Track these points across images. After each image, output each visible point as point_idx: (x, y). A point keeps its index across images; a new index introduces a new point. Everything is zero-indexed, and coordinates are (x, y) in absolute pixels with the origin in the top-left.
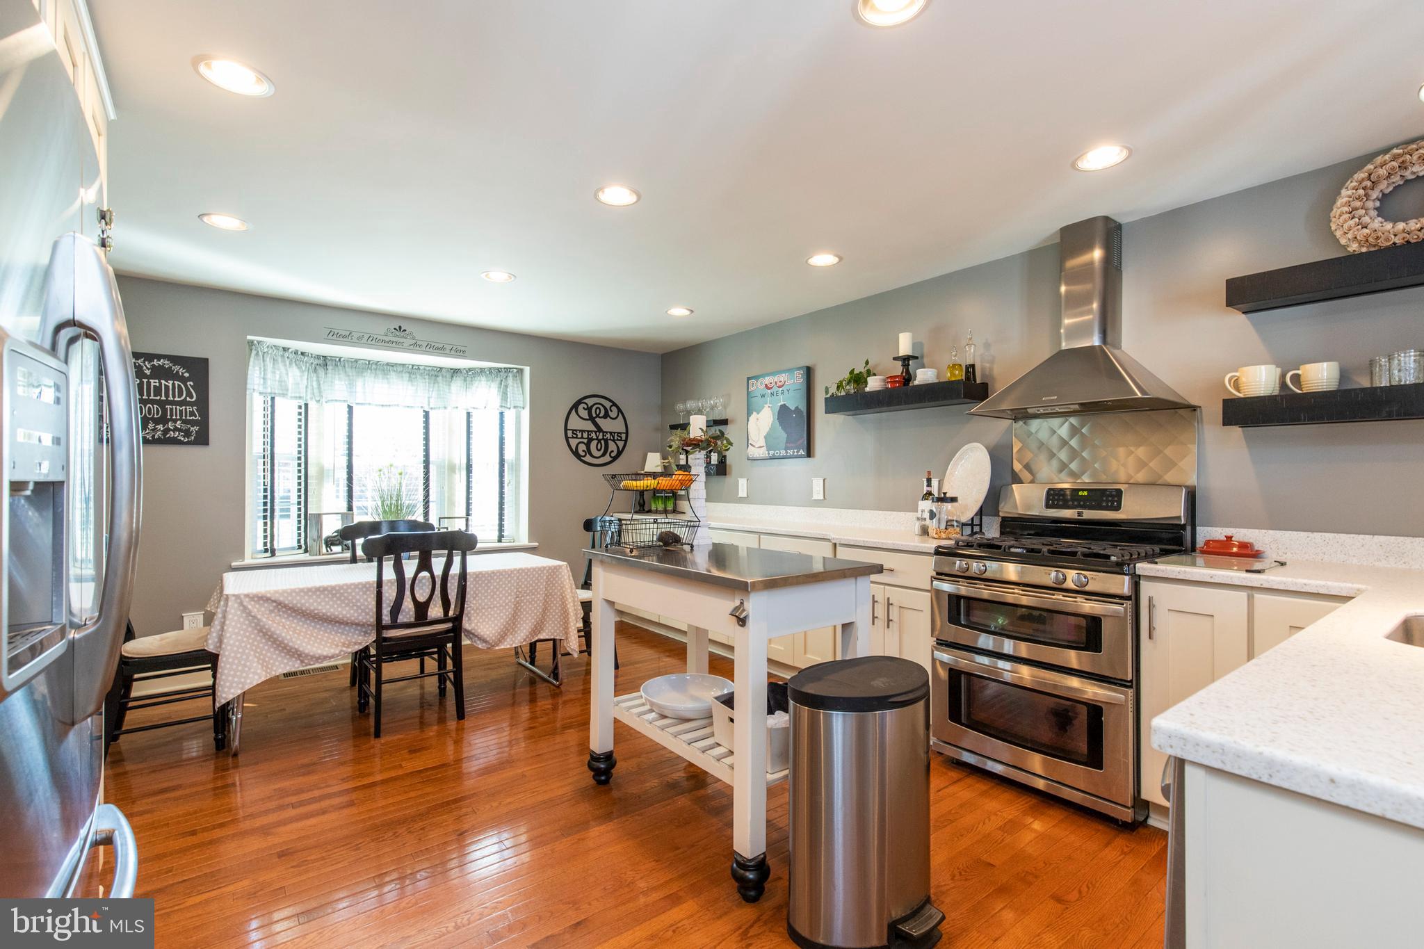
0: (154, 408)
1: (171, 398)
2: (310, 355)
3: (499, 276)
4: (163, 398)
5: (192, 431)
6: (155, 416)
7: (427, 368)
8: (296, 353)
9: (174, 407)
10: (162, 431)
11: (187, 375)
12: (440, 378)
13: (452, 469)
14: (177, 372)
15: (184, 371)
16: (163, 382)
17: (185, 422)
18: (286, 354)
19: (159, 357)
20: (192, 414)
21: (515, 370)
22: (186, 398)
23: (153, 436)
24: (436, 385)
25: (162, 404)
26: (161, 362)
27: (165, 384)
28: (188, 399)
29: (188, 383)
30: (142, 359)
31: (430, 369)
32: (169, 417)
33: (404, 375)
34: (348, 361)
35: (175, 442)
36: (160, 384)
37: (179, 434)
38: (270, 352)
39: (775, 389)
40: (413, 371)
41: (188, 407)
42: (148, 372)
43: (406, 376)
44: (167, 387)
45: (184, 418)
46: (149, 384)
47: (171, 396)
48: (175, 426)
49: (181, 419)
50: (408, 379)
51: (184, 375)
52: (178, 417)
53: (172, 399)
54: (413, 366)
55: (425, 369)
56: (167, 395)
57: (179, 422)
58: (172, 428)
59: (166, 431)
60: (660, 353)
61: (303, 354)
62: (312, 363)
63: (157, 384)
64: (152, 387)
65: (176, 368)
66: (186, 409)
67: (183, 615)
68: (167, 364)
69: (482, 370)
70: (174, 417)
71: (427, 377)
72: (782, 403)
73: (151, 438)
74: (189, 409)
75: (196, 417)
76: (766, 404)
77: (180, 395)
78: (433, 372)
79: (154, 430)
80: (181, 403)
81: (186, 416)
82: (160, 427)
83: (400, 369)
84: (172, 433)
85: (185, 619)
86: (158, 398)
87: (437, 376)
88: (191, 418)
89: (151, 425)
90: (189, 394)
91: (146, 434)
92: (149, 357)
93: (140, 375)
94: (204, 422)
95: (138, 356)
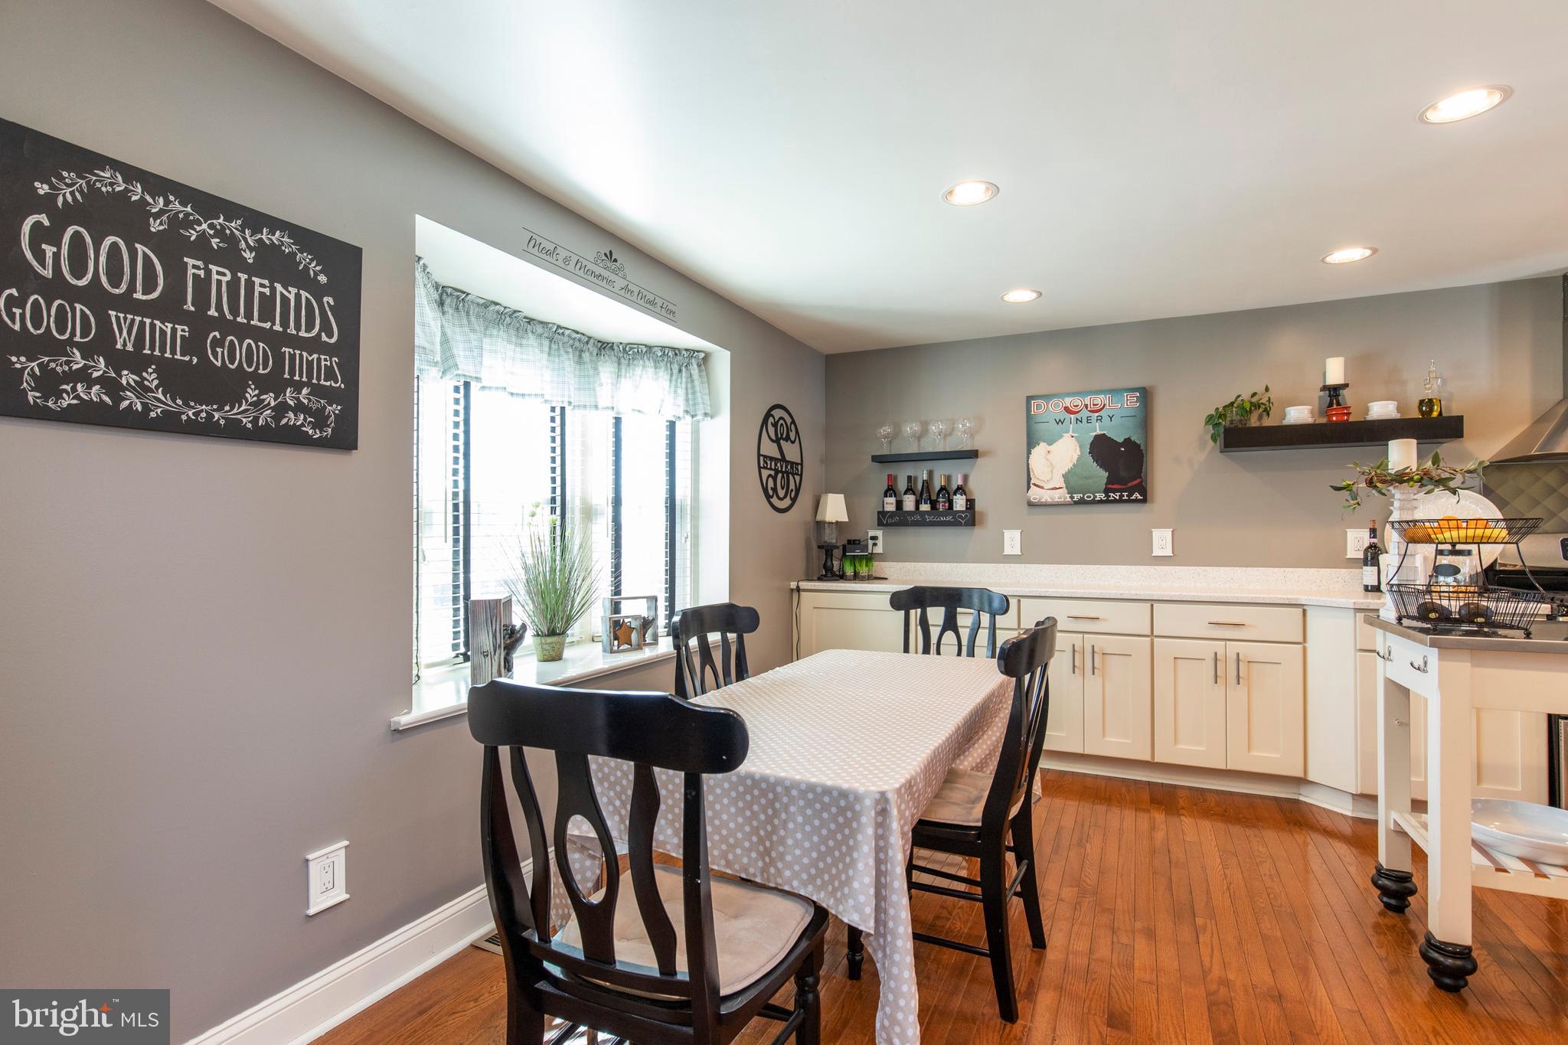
0: (258, 347)
1: (292, 331)
4: (278, 328)
5: (329, 416)
6: (261, 371)
9: (298, 352)
10: (273, 409)
11: (323, 278)
14: (306, 268)
15: (318, 268)
16: (279, 287)
17: (317, 391)
19: (275, 224)
20: (330, 374)
22: (319, 335)
23: (255, 420)
25: (276, 341)
26: (276, 237)
27: (282, 294)
28: (324, 338)
29: (325, 299)
30: (239, 222)
32: (286, 376)
35: (296, 437)
36: (273, 290)
37: (305, 419)
39: (1085, 414)
41: (323, 357)
42: (249, 256)
44: (285, 298)
45: (315, 381)
46: (250, 285)
47: (292, 324)
48: (298, 399)
49: (309, 384)
51: (319, 278)
52: (304, 379)
53: (294, 332)
56: (285, 323)
57: (305, 391)
58: (291, 403)
59: (281, 409)
60: (825, 354)
63: (267, 291)
64: (256, 294)
65: (304, 258)
66: (319, 360)
67: (310, 857)
68: (288, 245)
70: (297, 378)
72: (1099, 432)
73: (249, 426)
74: (323, 360)
75: (336, 382)
76: (1068, 432)
77: (310, 327)
79: (258, 404)
80: (314, 345)
81: (319, 379)
82: (269, 398)
84: (291, 415)
85: (312, 865)
86: (267, 325)
88: (328, 384)
89: (251, 393)
90: (326, 327)
91: (241, 413)
92: (256, 220)
93: (230, 257)
94: (349, 398)
95: (232, 210)
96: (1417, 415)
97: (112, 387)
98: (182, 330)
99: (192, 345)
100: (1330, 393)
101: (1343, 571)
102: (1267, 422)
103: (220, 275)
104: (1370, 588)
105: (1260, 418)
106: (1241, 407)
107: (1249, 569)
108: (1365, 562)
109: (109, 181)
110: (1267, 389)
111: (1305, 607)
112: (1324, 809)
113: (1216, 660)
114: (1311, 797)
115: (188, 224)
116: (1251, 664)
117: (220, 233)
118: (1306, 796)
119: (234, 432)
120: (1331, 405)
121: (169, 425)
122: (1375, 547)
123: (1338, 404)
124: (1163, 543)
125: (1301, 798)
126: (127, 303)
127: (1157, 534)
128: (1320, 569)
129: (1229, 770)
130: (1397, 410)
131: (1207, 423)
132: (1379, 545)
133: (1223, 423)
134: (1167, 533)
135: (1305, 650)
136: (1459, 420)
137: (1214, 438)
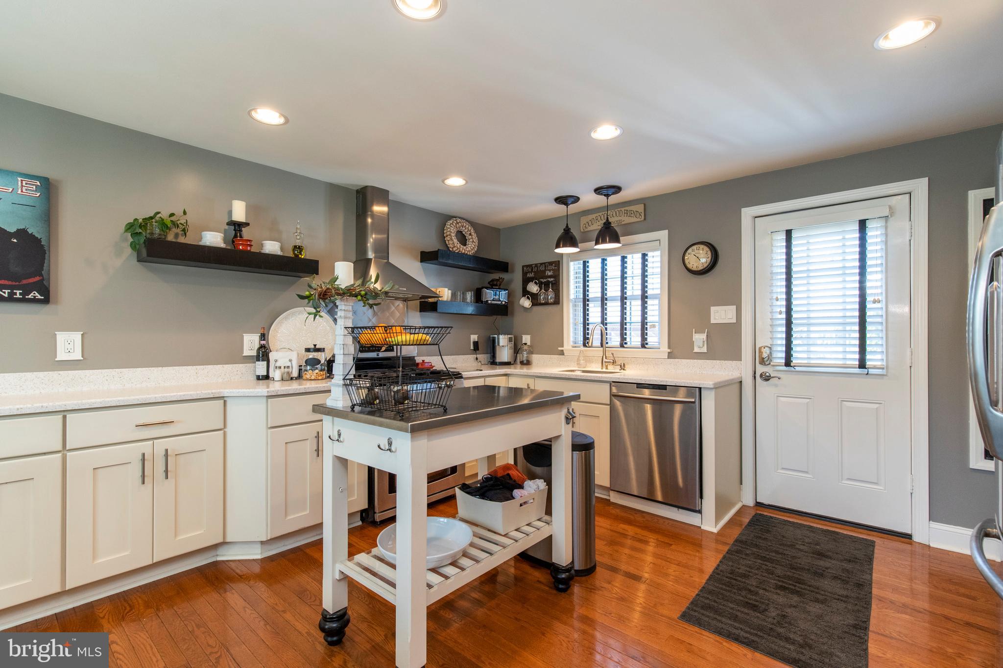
96: (291, 255)
100: (235, 228)
101: (241, 365)
102: (182, 240)
104: (261, 377)
105: (177, 235)
106: (162, 223)
107: (165, 369)
108: (258, 358)
110: (185, 213)
111: (225, 399)
112: (239, 561)
113: (143, 460)
114: (227, 555)
116: (178, 456)
118: (223, 555)
120: (236, 236)
122: (265, 347)
123: (241, 237)
124: (70, 347)
125: (220, 559)
127: (62, 337)
128: (224, 365)
129: (155, 563)
130: (281, 249)
131: (127, 230)
132: (266, 346)
133: (144, 233)
134: (77, 337)
135: (225, 434)
136: (316, 262)
137: (133, 246)
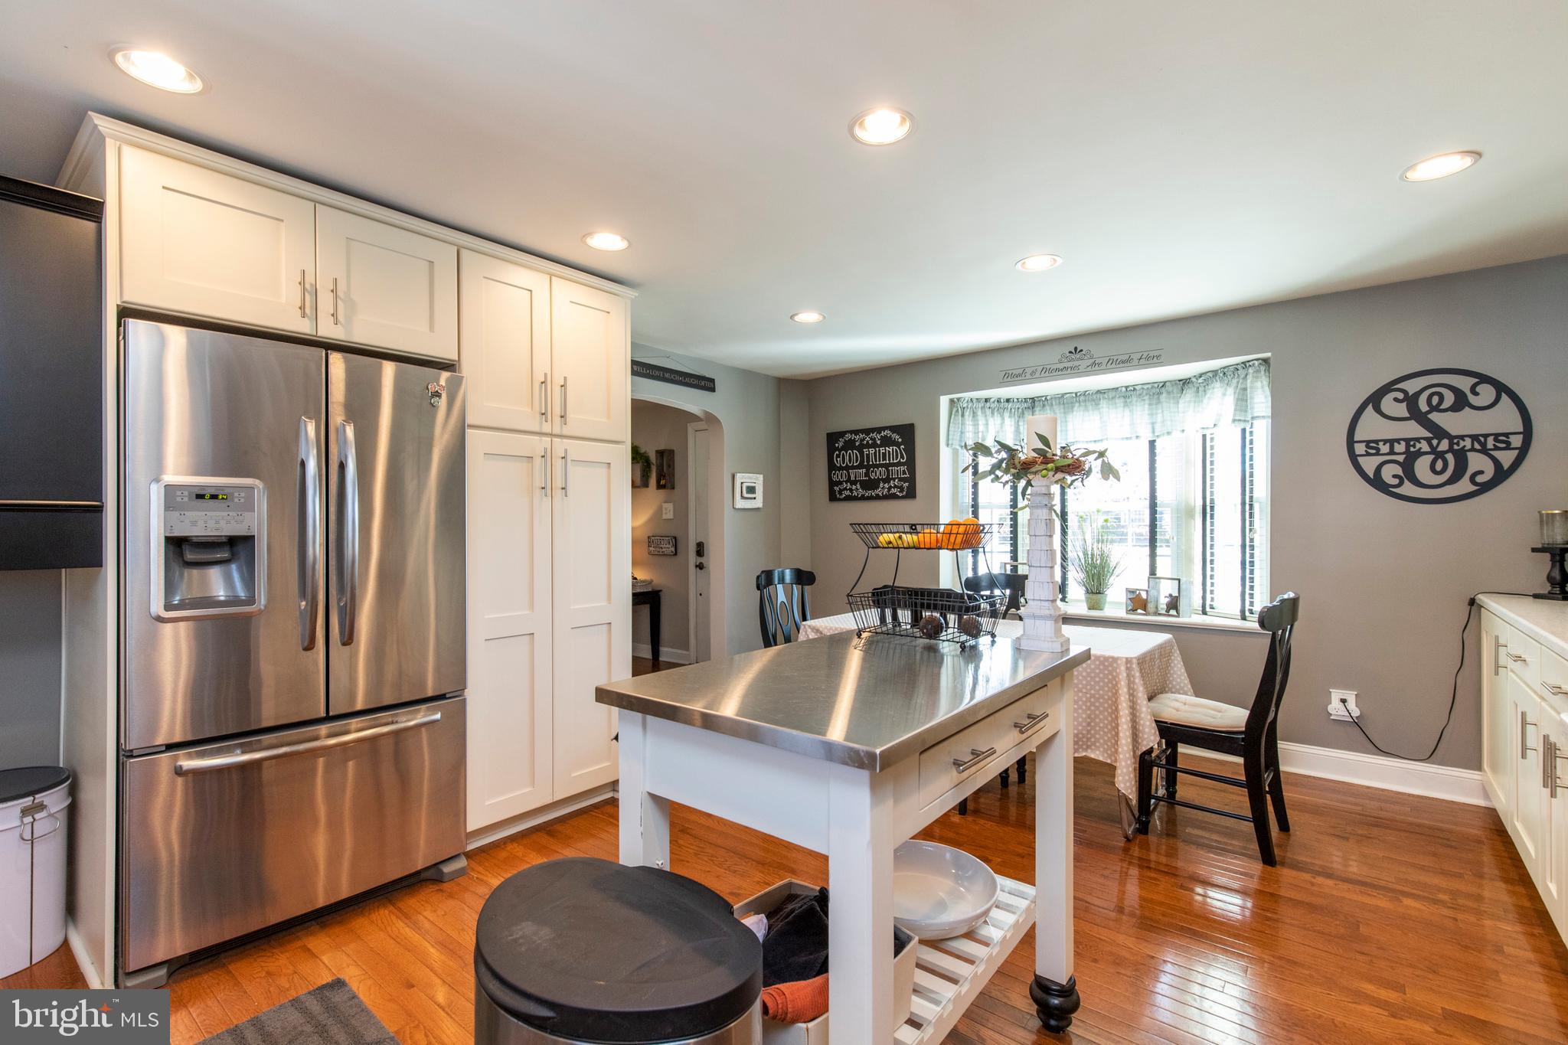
0: (882, 470)
2: (1015, 400)
3: (1038, 262)
4: (887, 462)
5: (906, 487)
6: (883, 477)
7: (1146, 387)
8: (999, 401)
9: (894, 468)
10: (887, 489)
11: (900, 440)
12: (1164, 395)
13: (1190, 513)
14: (894, 439)
15: (898, 437)
16: (887, 448)
17: (901, 479)
18: (988, 404)
19: (884, 428)
20: (905, 473)
21: (1256, 363)
22: (900, 459)
23: (883, 493)
24: (1160, 406)
25: (887, 466)
26: (885, 432)
28: (902, 460)
29: (902, 446)
30: (876, 432)
31: (1149, 386)
32: (891, 476)
33: (1117, 401)
34: (1055, 398)
35: (894, 497)
37: (897, 490)
38: (969, 406)
40: (1127, 394)
42: (879, 442)
43: (1120, 402)
44: (889, 451)
45: (900, 476)
46: (879, 451)
47: (891, 459)
48: (895, 484)
49: (898, 478)
50: (1122, 405)
52: (896, 476)
53: (893, 461)
54: (1127, 387)
55: (1143, 389)
56: (889, 459)
57: (897, 480)
58: (893, 486)
59: (890, 488)
61: (1008, 401)
62: (1018, 408)
63: (884, 451)
64: (881, 453)
65: (894, 436)
66: (900, 469)
68: (889, 433)
69: (1215, 372)
70: (894, 476)
71: (1147, 398)
73: (881, 495)
74: (902, 468)
75: (907, 474)
77: (897, 458)
78: (1154, 391)
79: (883, 488)
80: (899, 464)
82: (886, 485)
83: (1111, 394)
84: (893, 489)
86: (885, 462)
87: (1160, 393)
88: (905, 476)
89: (881, 485)
90: (902, 457)
91: (878, 492)
92: (879, 430)
93: (874, 445)
94: (912, 480)
95: (872, 430)
97: (851, 490)
98: (864, 470)
99: (867, 475)
103: (872, 451)
109: (848, 436)
115: (864, 440)
117: (871, 439)
119: (878, 498)
121: (863, 498)
126: (853, 467)
